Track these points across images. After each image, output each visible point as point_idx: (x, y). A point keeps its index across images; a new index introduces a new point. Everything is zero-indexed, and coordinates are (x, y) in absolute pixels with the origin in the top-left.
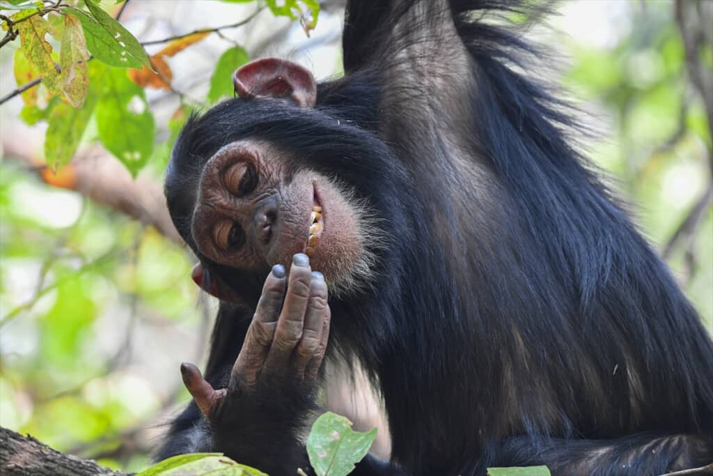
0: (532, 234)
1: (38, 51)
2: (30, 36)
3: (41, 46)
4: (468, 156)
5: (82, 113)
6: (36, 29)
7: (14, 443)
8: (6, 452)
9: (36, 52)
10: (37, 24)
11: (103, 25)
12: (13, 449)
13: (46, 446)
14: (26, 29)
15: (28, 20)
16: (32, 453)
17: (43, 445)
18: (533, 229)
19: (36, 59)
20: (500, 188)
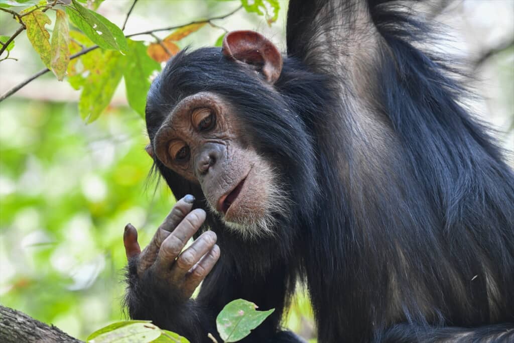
0: (415, 175)
1: (40, 37)
2: (33, 26)
3: (41, 33)
4: (373, 115)
5: (111, 81)
6: (38, 20)
7: (40, 332)
8: (33, 338)
9: (38, 38)
10: (39, 17)
11: (85, 18)
12: (38, 336)
13: (65, 334)
14: (30, 21)
15: (31, 14)
16: (53, 339)
17: (62, 333)
18: (416, 172)
19: (38, 43)
20: (393, 140)
